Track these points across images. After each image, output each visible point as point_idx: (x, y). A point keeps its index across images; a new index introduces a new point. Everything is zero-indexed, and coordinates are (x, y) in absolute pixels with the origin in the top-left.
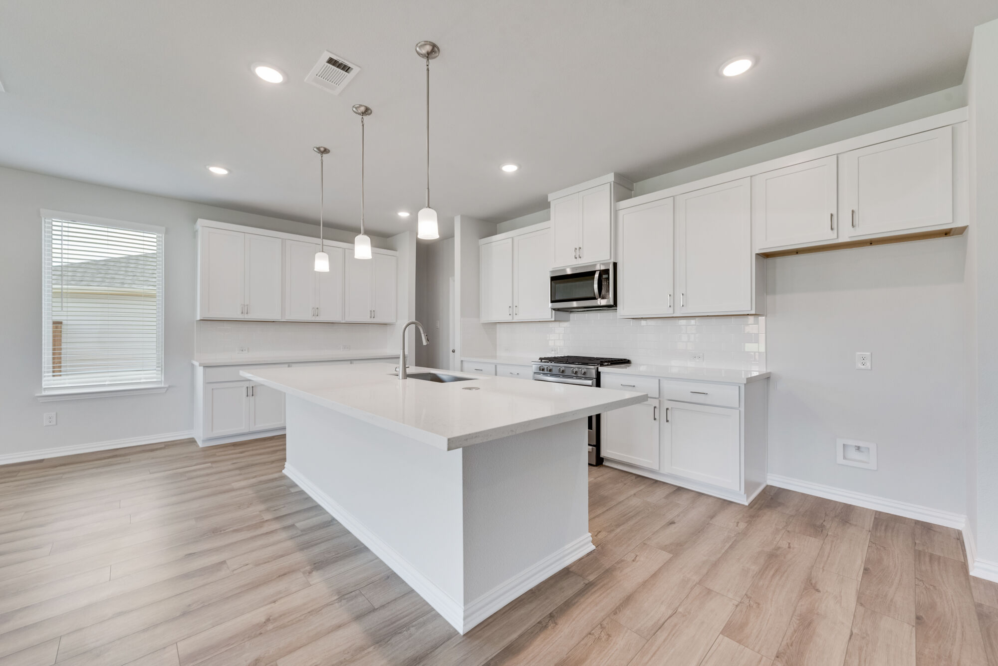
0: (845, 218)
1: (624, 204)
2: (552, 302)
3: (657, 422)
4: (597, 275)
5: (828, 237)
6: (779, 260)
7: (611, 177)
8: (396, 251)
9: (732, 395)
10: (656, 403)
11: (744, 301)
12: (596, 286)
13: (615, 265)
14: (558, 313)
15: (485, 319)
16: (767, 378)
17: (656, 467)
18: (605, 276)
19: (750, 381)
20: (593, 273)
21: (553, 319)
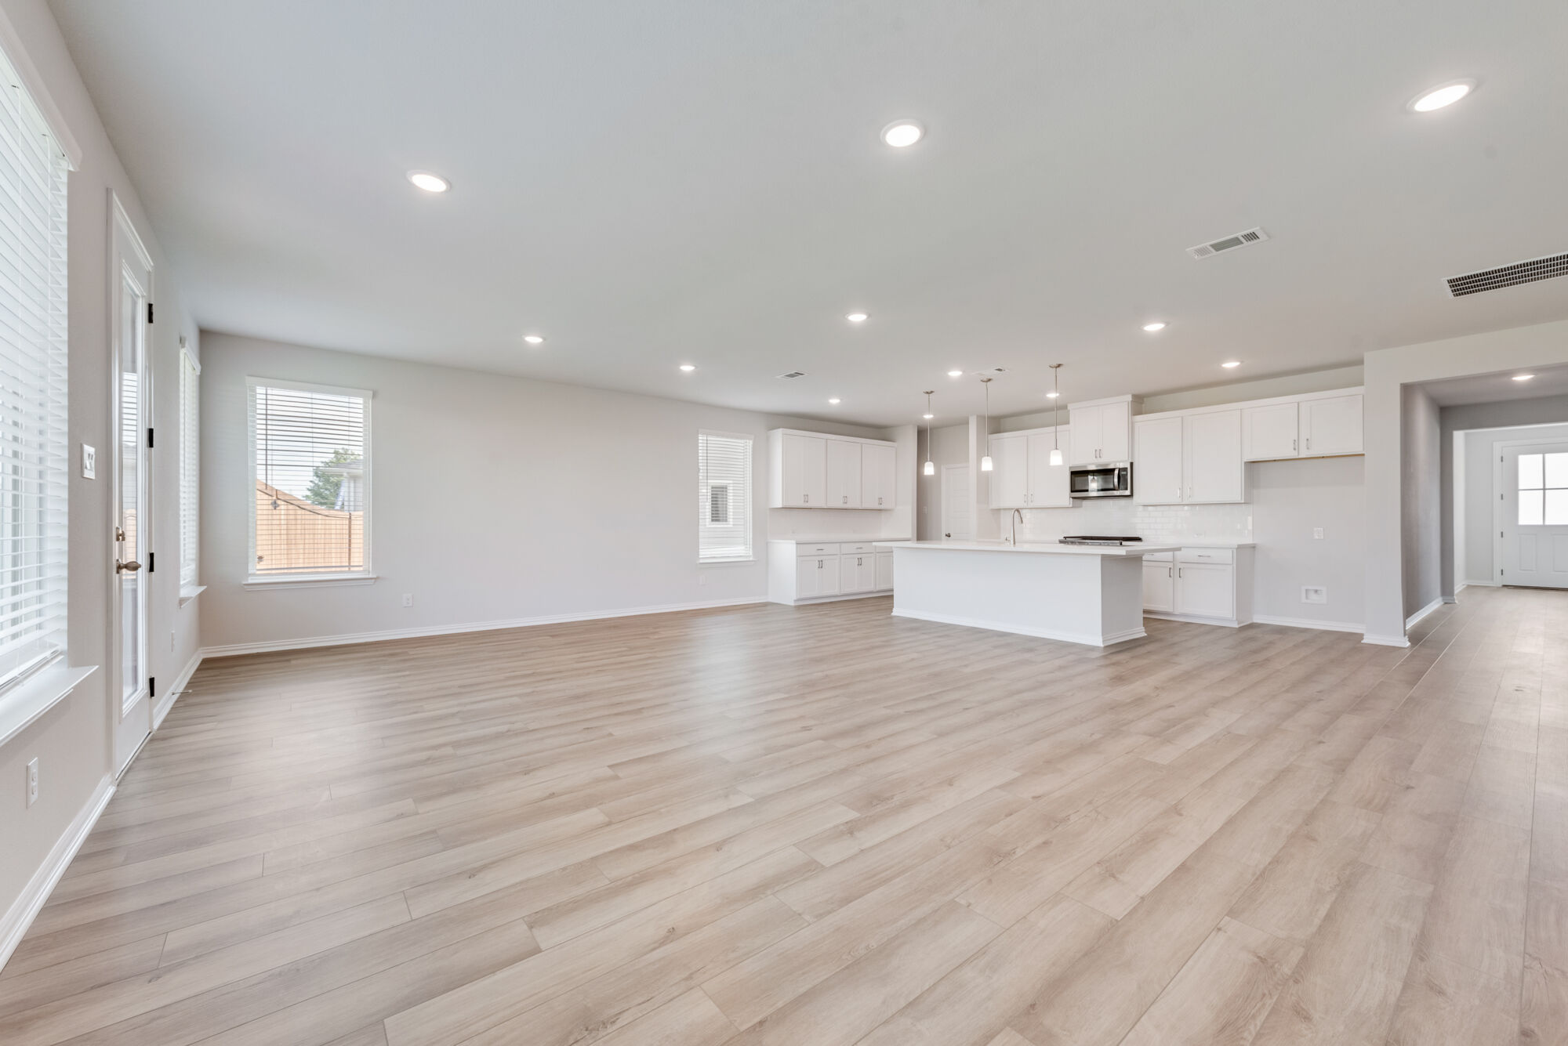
0: (1303, 444)
1: (1138, 418)
2: (1072, 491)
3: (1171, 579)
4: (1116, 472)
5: (1293, 454)
6: (1261, 464)
7: (1129, 398)
8: (894, 441)
9: (1228, 556)
10: (1171, 565)
11: (1237, 495)
12: (1116, 480)
13: (1132, 464)
14: (1075, 500)
15: (994, 506)
16: (1253, 547)
17: (1170, 610)
18: (1123, 473)
19: (1240, 547)
20: (1113, 470)
21: (1071, 506)
